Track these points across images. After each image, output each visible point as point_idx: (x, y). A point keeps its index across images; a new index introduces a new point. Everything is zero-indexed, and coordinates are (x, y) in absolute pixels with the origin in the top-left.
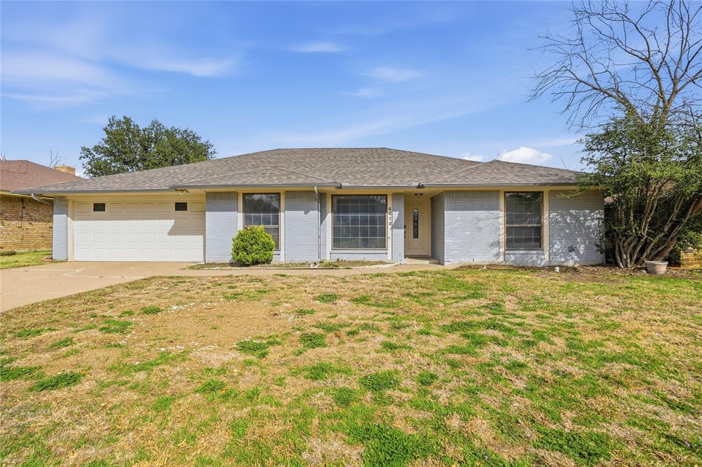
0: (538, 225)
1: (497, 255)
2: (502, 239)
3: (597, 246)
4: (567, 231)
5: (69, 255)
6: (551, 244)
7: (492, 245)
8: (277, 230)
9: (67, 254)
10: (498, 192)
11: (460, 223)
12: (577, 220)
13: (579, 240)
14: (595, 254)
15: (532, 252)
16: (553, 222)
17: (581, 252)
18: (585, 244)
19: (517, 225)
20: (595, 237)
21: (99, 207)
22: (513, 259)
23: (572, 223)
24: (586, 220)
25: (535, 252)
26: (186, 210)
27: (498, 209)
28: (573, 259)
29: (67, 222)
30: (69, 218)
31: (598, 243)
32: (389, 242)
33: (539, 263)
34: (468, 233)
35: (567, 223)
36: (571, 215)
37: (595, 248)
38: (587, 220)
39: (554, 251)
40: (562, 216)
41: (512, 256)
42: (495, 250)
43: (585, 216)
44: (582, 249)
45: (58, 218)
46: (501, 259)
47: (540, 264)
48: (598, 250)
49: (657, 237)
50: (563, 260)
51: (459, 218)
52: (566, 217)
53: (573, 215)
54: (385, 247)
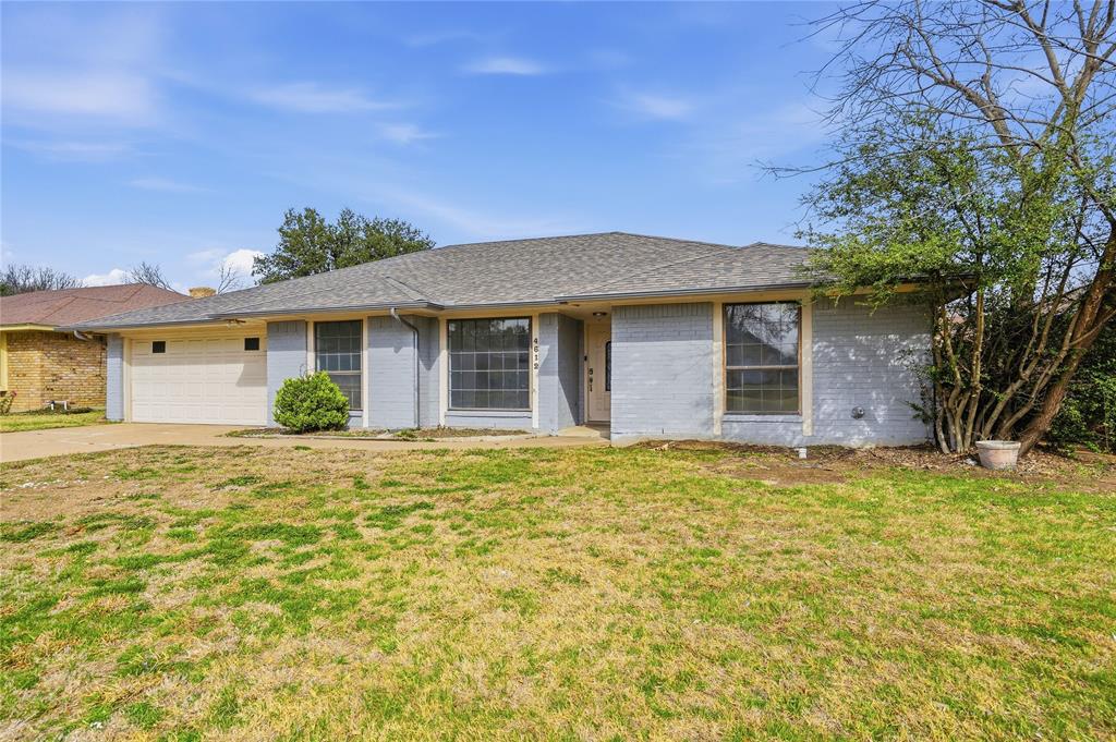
0: (789, 366)
1: (709, 423)
2: (719, 392)
3: (915, 407)
4: (849, 378)
5: (125, 413)
6: (817, 404)
7: (698, 405)
8: (358, 378)
9: (122, 412)
10: (710, 305)
11: (638, 363)
12: (872, 355)
13: (874, 395)
14: (913, 423)
15: (775, 418)
16: (821, 360)
17: (880, 420)
18: (888, 404)
19: (746, 367)
20: (911, 390)
21: (159, 347)
22: (737, 431)
23: (859, 361)
24: (889, 355)
25: (781, 418)
26: (258, 349)
27: (711, 337)
28: (861, 432)
29: (122, 368)
30: (125, 363)
31: (919, 403)
32: (535, 399)
33: (788, 439)
34: (654, 382)
35: (849, 361)
36: (859, 346)
37: (913, 413)
38: (893, 355)
39: (821, 417)
40: (838, 346)
41: (735, 425)
42: (704, 414)
43: (889, 347)
44: (881, 413)
45: (112, 362)
46: (717, 430)
47: (791, 442)
48: (916, 417)
49: (1009, 391)
50: (839, 434)
51: (637, 355)
52: (846, 349)
53: (862, 345)
54: (528, 407)
